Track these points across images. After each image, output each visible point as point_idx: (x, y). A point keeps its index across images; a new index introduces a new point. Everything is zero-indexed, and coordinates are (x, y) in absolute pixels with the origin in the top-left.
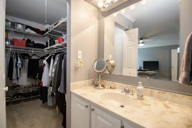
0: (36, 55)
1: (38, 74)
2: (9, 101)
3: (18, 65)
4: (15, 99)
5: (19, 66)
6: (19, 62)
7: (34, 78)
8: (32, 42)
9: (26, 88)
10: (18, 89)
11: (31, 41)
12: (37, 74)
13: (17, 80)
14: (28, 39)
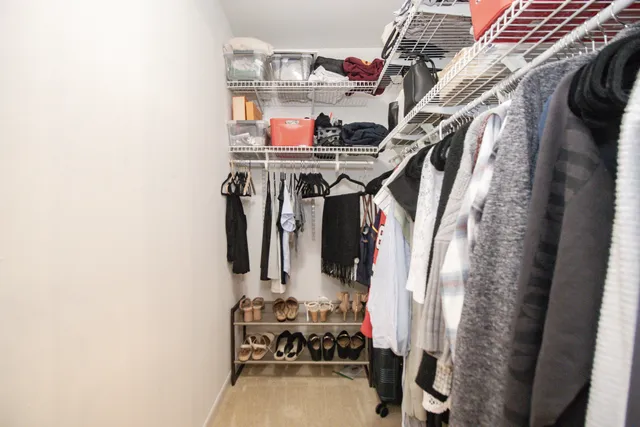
0: (348, 178)
1: (357, 261)
2: (261, 359)
3: (283, 221)
4: (280, 354)
5: (289, 227)
6: (288, 207)
7: (344, 278)
8: (335, 126)
9: (314, 317)
10: (289, 317)
11: (332, 122)
12: (353, 264)
13: (284, 282)
14: (322, 115)
